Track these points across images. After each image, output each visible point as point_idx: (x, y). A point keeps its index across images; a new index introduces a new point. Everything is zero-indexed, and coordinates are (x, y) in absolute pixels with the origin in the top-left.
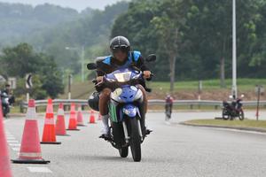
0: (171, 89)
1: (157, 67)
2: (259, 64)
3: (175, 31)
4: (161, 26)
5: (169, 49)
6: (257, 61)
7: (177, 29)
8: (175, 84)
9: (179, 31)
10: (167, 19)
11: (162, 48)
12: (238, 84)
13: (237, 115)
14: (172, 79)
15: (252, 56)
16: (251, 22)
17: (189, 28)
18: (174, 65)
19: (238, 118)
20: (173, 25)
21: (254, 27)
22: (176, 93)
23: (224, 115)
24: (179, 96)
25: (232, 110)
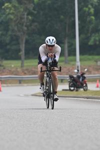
0: (22, 66)
1: (8, 47)
2: (98, 43)
3: (24, 15)
4: (12, 11)
5: (19, 31)
6: (95, 40)
7: (26, 14)
8: (25, 61)
9: (28, 15)
10: (17, 5)
11: (13, 31)
12: (81, 60)
13: (82, 86)
14: (23, 57)
15: (91, 36)
16: (90, 6)
17: (35, 12)
18: (24, 45)
19: (82, 89)
20: (22, 10)
21: (92, 10)
22: (27, 70)
23: (70, 86)
24: (29, 72)
25: (76, 82)
